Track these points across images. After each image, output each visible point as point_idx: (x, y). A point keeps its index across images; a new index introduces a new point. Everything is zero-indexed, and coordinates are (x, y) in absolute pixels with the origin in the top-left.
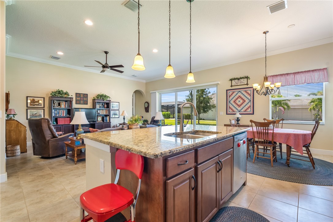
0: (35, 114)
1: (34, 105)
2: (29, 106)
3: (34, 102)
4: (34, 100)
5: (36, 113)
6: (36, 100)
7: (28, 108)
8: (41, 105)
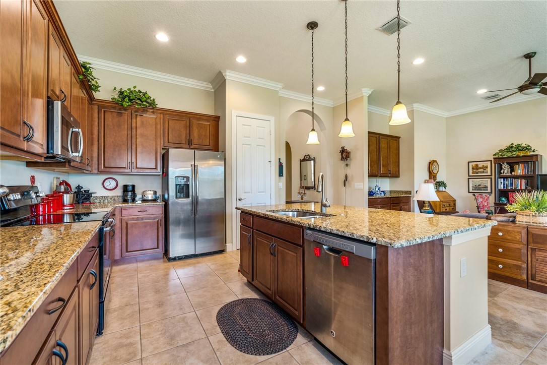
0: (479, 185)
1: (477, 173)
2: (471, 174)
3: (478, 169)
4: (477, 165)
5: (480, 183)
6: (479, 166)
7: (470, 177)
8: (487, 172)
